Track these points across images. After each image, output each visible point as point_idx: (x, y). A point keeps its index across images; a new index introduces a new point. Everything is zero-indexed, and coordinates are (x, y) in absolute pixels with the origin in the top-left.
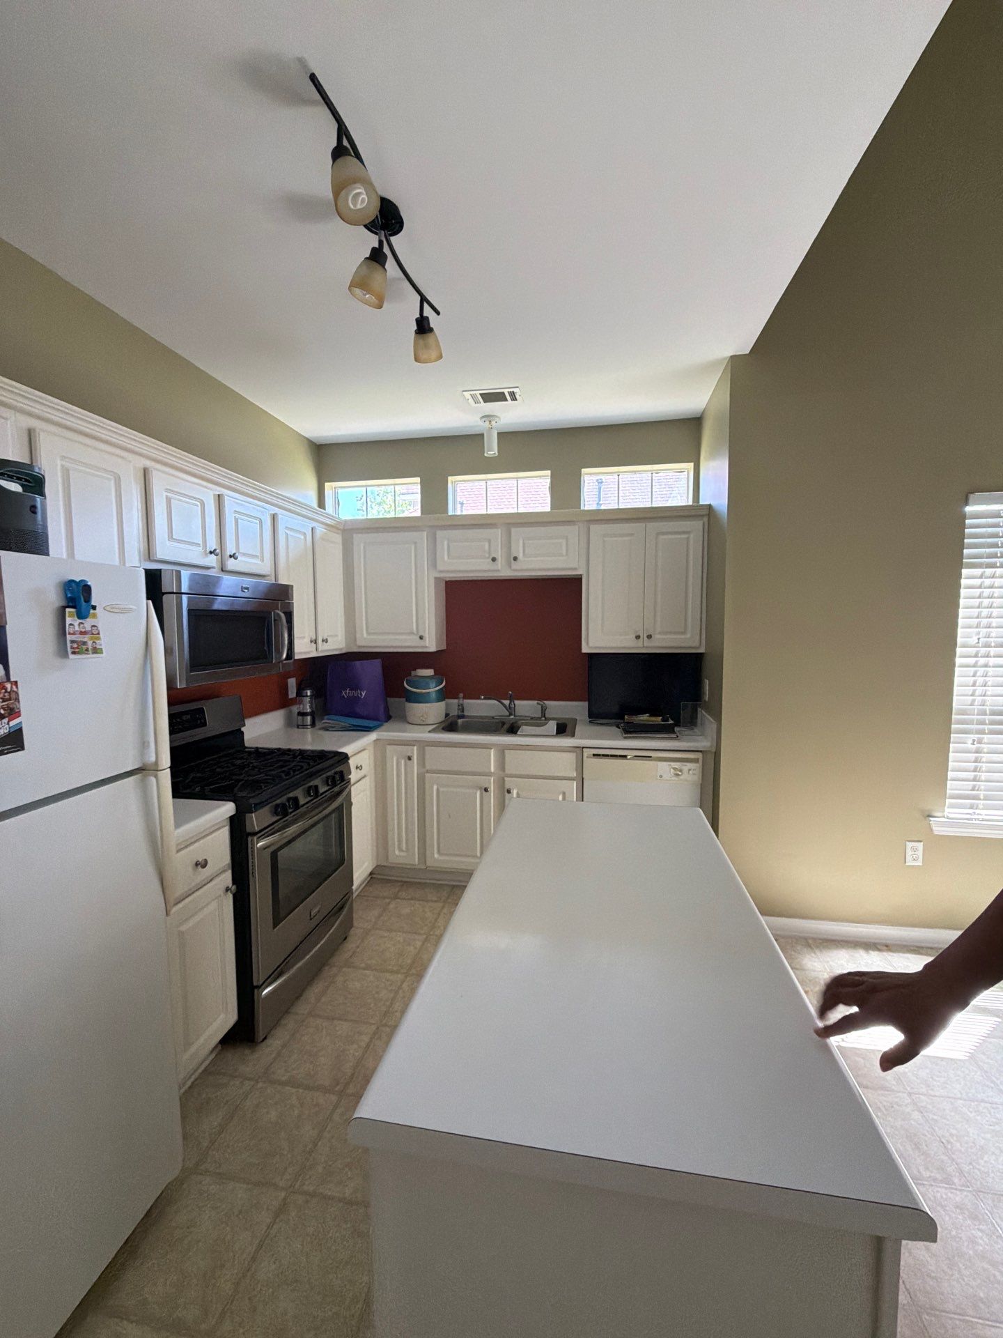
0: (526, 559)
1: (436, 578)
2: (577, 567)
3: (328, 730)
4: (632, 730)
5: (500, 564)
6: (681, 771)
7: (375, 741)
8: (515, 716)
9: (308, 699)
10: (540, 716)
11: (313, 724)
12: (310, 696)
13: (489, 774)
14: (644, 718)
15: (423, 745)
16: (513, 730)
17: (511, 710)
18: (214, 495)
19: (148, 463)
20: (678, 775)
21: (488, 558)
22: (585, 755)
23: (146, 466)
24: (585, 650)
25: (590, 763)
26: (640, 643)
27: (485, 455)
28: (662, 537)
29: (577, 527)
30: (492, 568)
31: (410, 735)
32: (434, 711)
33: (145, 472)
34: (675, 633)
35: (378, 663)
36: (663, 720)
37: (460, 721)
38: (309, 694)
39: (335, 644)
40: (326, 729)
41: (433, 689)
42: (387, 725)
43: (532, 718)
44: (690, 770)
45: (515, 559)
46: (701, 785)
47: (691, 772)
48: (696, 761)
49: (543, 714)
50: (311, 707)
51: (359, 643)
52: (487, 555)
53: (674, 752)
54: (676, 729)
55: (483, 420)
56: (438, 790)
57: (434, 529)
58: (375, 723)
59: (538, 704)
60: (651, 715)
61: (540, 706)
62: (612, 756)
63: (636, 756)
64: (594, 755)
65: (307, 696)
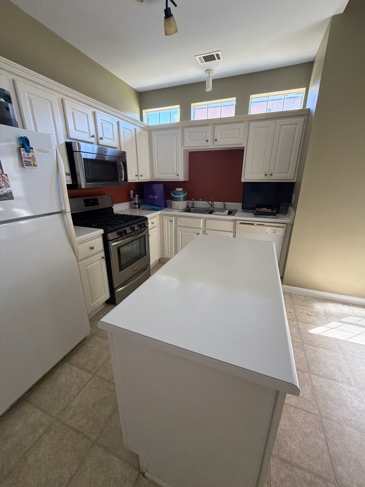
0: (220, 140)
1: (184, 150)
2: (242, 143)
3: (144, 210)
4: (258, 214)
5: (210, 143)
6: (276, 231)
7: (159, 214)
8: (213, 208)
9: (137, 198)
10: (223, 208)
11: (139, 208)
12: (138, 197)
13: (200, 229)
14: (265, 209)
15: (177, 216)
16: (211, 213)
17: (212, 205)
18: (92, 112)
19: (64, 97)
20: (274, 232)
21: (205, 140)
22: (237, 223)
23: (63, 98)
24: (243, 180)
25: (239, 226)
26: (267, 178)
27: (206, 90)
28: (283, 127)
29: (244, 124)
30: (206, 145)
31: (172, 212)
32: (182, 204)
33: (62, 100)
34: (283, 173)
35: (162, 185)
36: (272, 210)
37: (192, 209)
38: (137, 196)
39: (146, 177)
40: (143, 209)
41: (182, 196)
42: (165, 209)
43: (220, 209)
44: (280, 231)
45: (216, 140)
46: (284, 237)
47: (280, 232)
48: (283, 227)
49: (224, 208)
50: (138, 201)
51: (155, 178)
52: (205, 139)
53: (275, 223)
54: (277, 215)
55: (206, 72)
56: (181, 233)
57: (183, 128)
58: (160, 208)
59: (223, 203)
60: (267, 209)
61: (223, 204)
62: (248, 224)
63: (258, 224)
64: (241, 223)
65: (136, 197)
